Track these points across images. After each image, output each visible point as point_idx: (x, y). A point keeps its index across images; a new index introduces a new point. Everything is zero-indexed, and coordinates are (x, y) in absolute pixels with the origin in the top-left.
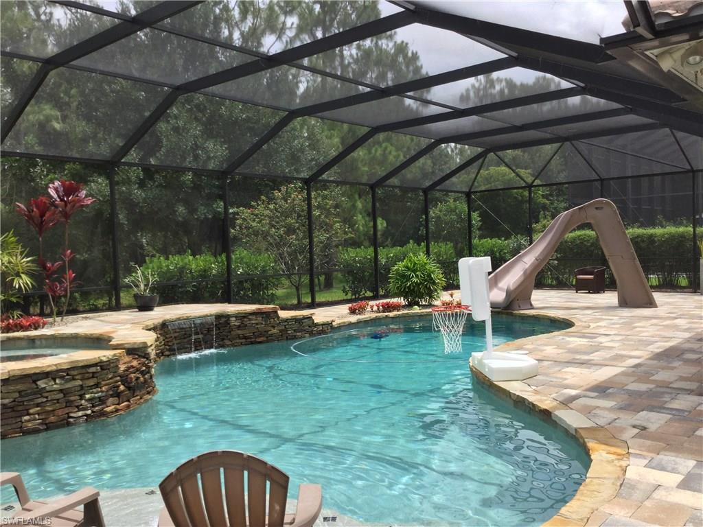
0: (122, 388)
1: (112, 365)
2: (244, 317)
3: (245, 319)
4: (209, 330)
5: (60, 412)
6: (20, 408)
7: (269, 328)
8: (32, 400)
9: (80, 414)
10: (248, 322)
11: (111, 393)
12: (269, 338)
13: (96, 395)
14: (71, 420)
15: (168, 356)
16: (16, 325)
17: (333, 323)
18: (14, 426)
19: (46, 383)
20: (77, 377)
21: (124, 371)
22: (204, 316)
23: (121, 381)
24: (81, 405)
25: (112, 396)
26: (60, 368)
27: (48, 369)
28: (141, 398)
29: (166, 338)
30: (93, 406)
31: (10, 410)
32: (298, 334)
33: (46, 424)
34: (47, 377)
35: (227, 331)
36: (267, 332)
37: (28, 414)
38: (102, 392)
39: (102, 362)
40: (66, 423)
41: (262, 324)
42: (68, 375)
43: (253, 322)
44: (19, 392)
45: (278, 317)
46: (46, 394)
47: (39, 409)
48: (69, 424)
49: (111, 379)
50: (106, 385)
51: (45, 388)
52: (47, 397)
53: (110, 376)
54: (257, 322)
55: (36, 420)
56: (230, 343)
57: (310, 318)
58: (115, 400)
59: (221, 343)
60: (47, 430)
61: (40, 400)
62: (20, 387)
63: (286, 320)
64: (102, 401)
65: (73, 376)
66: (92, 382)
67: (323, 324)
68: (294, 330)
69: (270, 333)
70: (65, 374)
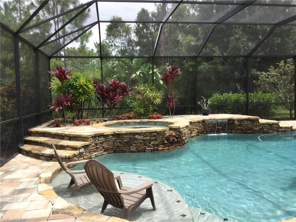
0: (166, 142)
1: (161, 133)
2: (242, 121)
3: (242, 122)
4: (225, 125)
5: (142, 147)
6: (129, 143)
7: (254, 127)
8: (133, 141)
9: (149, 149)
10: (243, 123)
11: (161, 143)
12: (254, 131)
13: (155, 143)
14: (146, 150)
15: (206, 134)
16: (152, 117)
17: (293, 128)
18: (128, 149)
19: (138, 137)
20: (148, 136)
21: (167, 136)
22: (222, 119)
23: (166, 139)
24: (149, 146)
25: (161, 144)
26: (142, 132)
27: (138, 132)
28: (175, 147)
29: (205, 127)
30: (154, 147)
31: (126, 144)
32: (270, 131)
33: (138, 150)
34: (138, 135)
35: (233, 126)
36: (253, 128)
37: (132, 146)
38: (157, 142)
39: (157, 132)
40: (144, 151)
41: (250, 125)
42: (145, 135)
43: (246, 123)
44: (130, 138)
45: (259, 122)
46: (137, 140)
47: (135, 145)
48: (145, 151)
49: (161, 138)
50: (159, 140)
51: (137, 138)
52: (138, 141)
53: (161, 137)
54: (248, 123)
55: (134, 148)
56: (235, 132)
57: (278, 124)
58: (163, 146)
59: (230, 131)
60: (138, 152)
61: (136, 142)
62: (129, 137)
63: (263, 124)
64: (157, 145)
65: (147, 135)
66: (154, 138)
67: (285, 128)
68: (268, 129)
69: (254, 129)
70: (144, 134)
